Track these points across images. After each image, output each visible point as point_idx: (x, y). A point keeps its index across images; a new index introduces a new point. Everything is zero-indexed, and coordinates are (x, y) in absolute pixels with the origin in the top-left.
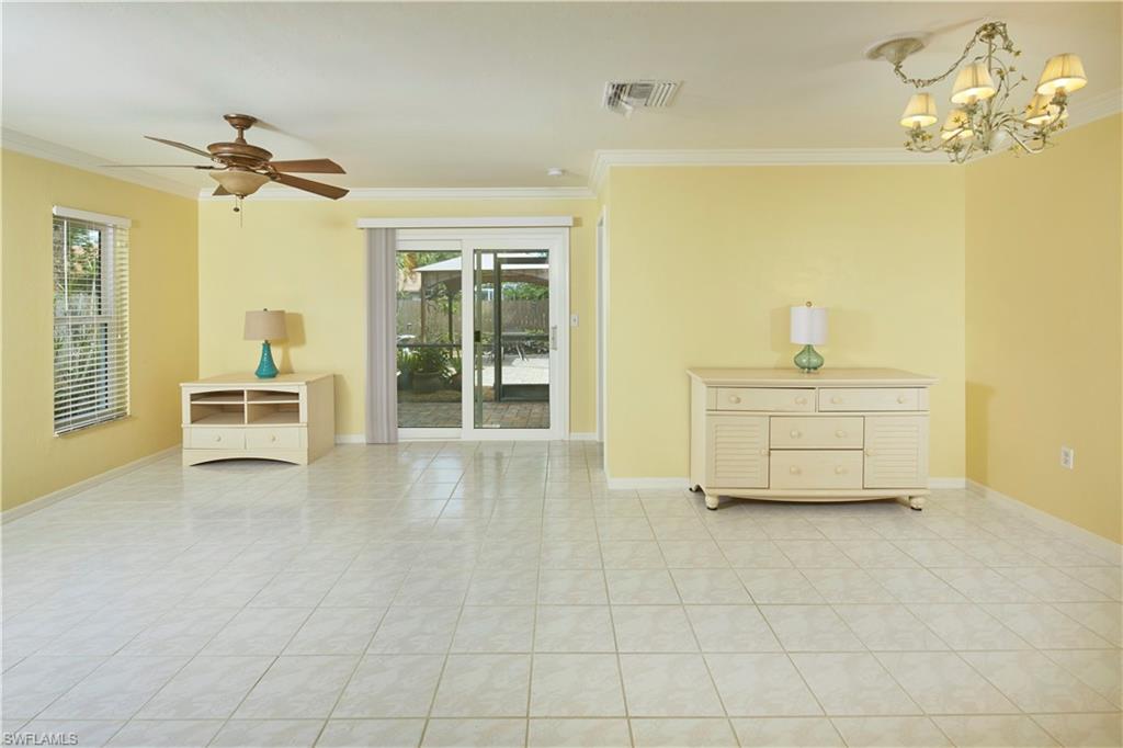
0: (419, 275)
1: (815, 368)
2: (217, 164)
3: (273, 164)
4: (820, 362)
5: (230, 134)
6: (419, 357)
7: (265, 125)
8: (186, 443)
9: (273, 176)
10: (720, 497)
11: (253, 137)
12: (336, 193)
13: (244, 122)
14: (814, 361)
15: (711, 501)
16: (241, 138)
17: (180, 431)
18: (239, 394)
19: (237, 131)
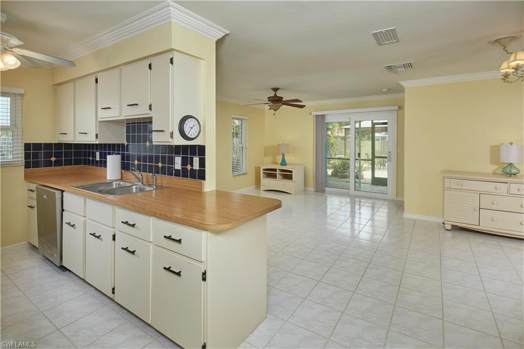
0: (344, 130)
1: (515, 175)
2: (269, 102)
3: (284, 101)
4: (518, 172)
5: (272, 94)
6: (341, 165)
7: (282, 89)
8: (261, 184)
9: (284, 104)
10: (452, 225)
11: (279, 94)
12: (302, 107)
13: (276, 90)
14: (514, 171)
15: (449, 227)
16: (275, 95)
17: (260, 180)
18: (275, 170)
19: (274, 92)
